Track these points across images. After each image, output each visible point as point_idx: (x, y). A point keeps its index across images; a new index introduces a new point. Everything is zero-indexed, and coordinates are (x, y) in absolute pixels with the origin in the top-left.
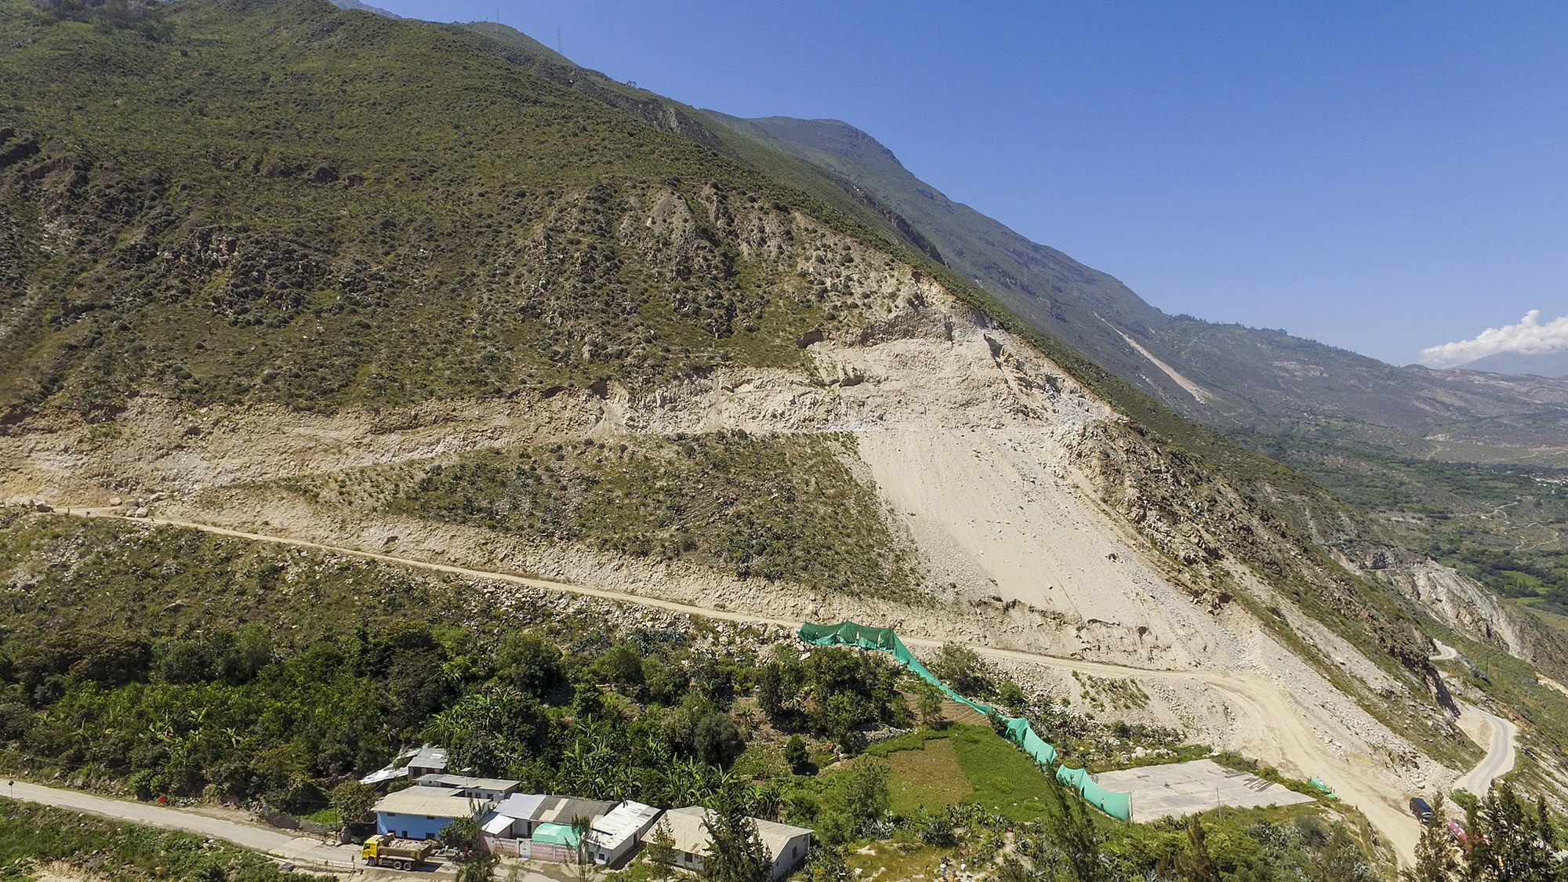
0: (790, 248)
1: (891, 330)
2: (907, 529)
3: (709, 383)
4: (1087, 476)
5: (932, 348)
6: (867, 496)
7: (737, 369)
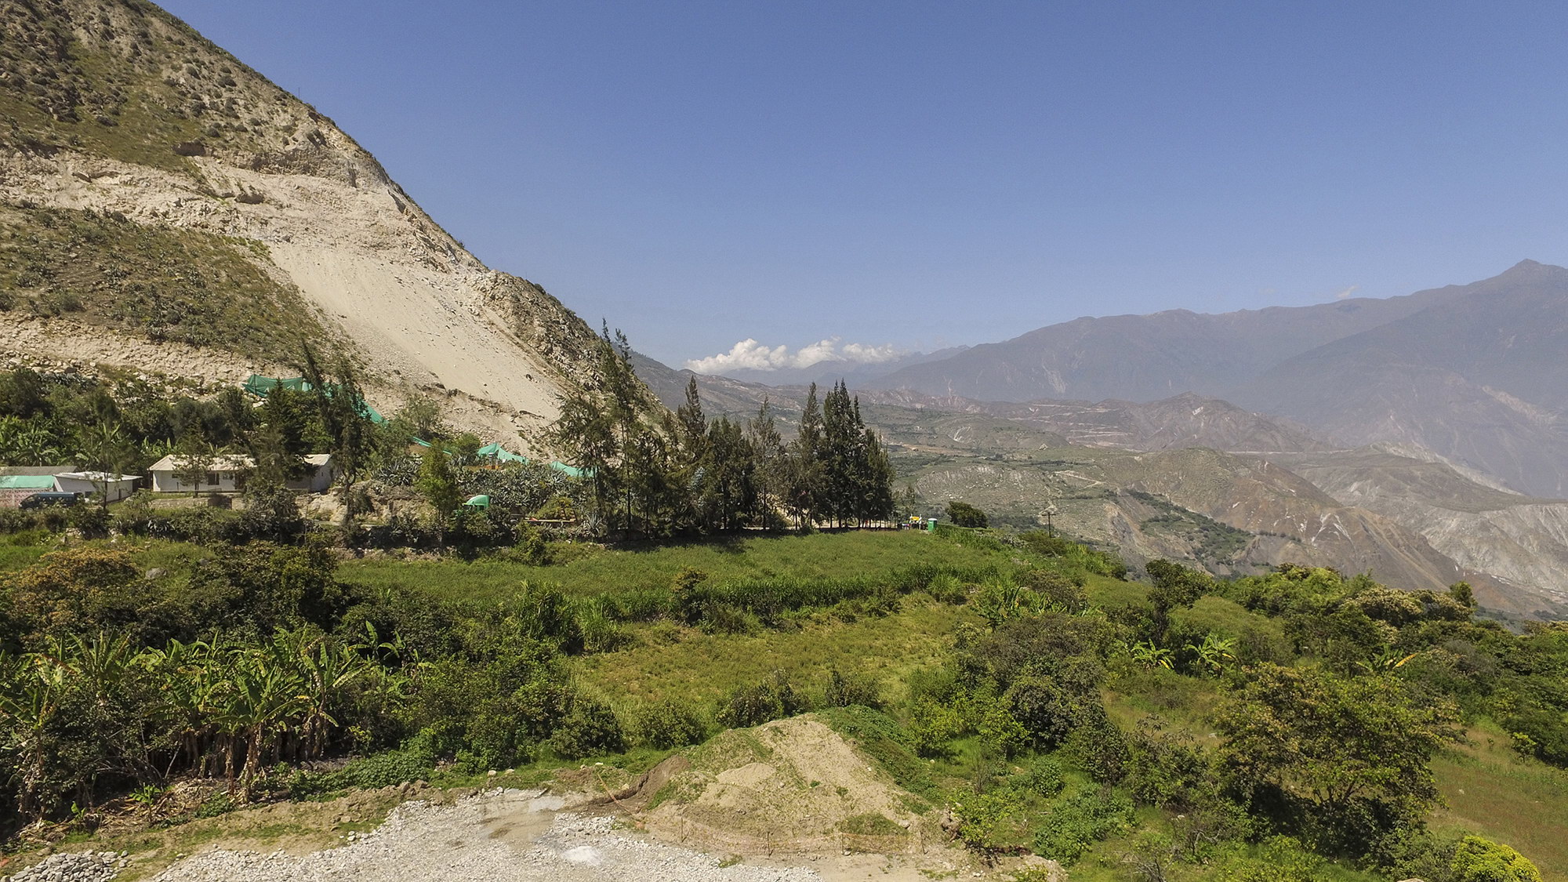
0: (148, 52)
1: (287, 163)
2: (341, 328)
3: (54, 164)
4: (500, 316)
5: (337, 189)
6: (291, 297)
7: (94, 158)
